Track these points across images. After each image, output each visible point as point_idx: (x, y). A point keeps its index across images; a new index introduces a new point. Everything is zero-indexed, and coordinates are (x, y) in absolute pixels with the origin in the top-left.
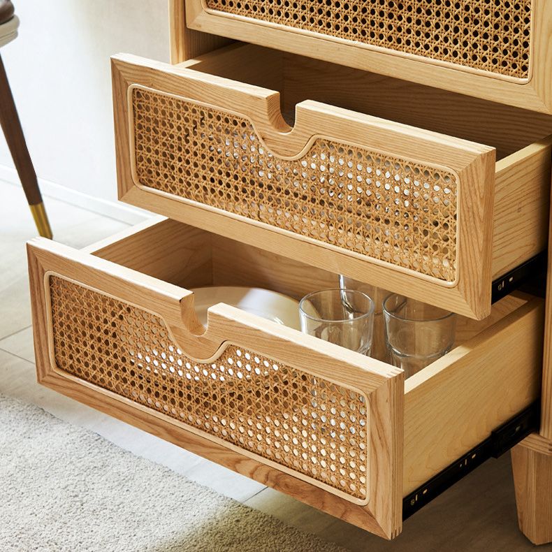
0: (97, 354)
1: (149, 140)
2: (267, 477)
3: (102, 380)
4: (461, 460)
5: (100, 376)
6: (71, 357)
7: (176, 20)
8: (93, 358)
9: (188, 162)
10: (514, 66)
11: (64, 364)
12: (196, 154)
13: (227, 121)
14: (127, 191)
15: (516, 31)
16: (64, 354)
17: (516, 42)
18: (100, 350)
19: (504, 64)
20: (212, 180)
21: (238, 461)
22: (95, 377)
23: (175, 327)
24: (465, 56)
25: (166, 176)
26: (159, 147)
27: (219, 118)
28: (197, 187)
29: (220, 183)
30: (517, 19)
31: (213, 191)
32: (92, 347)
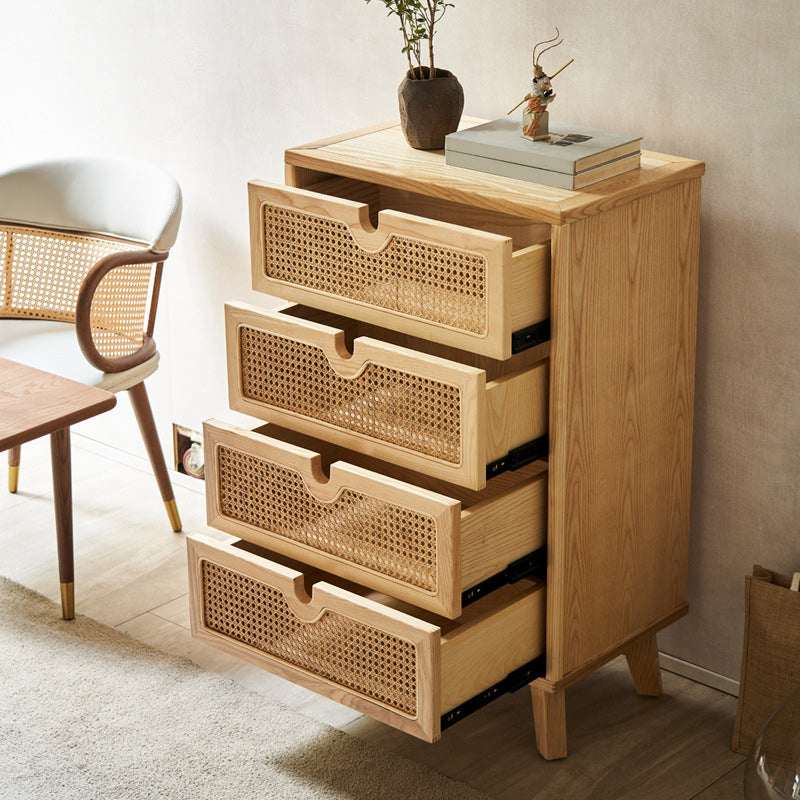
0: (236, 617)
1: (230, 483)
2: (352, 702)
3: (239, 635)
4: (486, 692)
5: (237, 632)
6: (216, 619)
8: (233, 619)
9: (257, 500)
11: (211, 624)
12: (263, 495)
13: (284, 472)
14: (214, 519)
15: (452, 431)
16: (211, 616)
18: (237, 614)
20: (274, 514)
21: (332, 692)
22: (233, 633)
23: (290, 598)
25: (242, 509)
26: (237, 488)
27: (278, 471)
28: (264, 518)
29: (280, 516)
30: (452, 422)
31: (275, 522)
32: (232, 611)
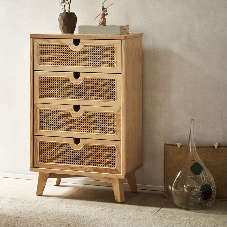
2: (93, 170)
6: (44, 159)
7: (32, 101)
9: (53, 123)
10: (112, 99)
11: (42, 161)
13: (63, 112)
14: (37, 132)
15: (112, 92)
16: (42, 159)
17: (112, 94)
19: (110, 99)
20: (59, 125)
23: (72, 144)
24: (102, 99)
25: (47, 127)
26: (45, 121)
28: (55, 128)
29: (61, 125)
30: (112, 90)
31: (59, 128)
